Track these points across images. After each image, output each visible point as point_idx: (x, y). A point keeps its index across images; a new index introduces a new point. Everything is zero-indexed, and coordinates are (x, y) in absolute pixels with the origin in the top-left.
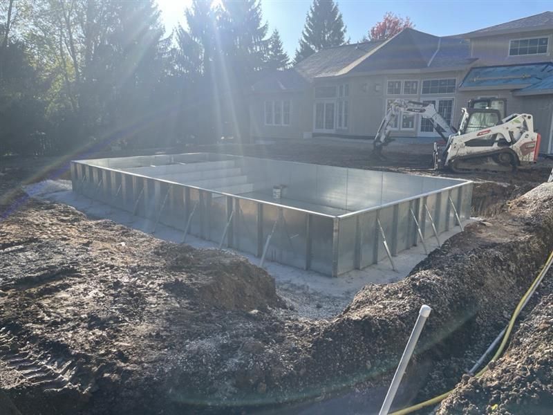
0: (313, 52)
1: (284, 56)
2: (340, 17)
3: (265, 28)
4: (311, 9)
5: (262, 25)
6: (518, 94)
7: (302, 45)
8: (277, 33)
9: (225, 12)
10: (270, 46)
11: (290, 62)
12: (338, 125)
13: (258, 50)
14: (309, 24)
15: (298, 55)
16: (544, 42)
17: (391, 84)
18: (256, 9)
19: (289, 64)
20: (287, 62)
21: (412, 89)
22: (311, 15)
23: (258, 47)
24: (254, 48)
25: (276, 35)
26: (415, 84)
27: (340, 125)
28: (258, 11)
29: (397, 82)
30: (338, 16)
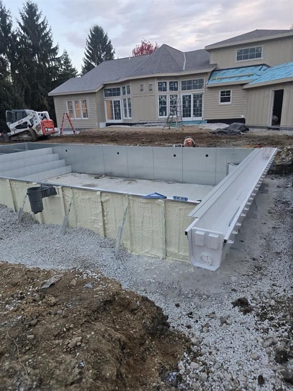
0: (94, 67)
1: (74, 70)
2: (110, 42)
3: (56, 48)
4: (89, 36)
5: (53, 46)
6: (246, 87)
7: (85, 62)
8: (66, 52)
9: (24, 35)
10: (62, 62)
11: (78, 74)
12: (124, 116)
13: (54, 65)
14: (89, 47)
15: (84, 69)
16: (259, 50)
17: (160, 84)
18: (48, 34)
19: (78, 75)
20: (77, 74)
21: (175, 87)
22: (89, 41)
23: (53, 62)
24: (51, 63)
25: (65, 54)
26: (176, 84)
27: (126, 116)
28: (50, 35)
29: (163, 82)
30: (108, 42)
